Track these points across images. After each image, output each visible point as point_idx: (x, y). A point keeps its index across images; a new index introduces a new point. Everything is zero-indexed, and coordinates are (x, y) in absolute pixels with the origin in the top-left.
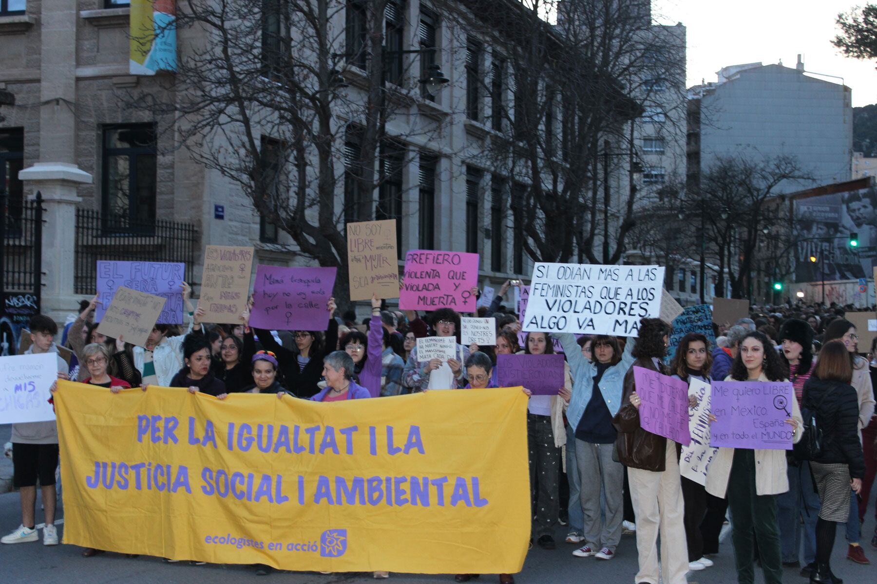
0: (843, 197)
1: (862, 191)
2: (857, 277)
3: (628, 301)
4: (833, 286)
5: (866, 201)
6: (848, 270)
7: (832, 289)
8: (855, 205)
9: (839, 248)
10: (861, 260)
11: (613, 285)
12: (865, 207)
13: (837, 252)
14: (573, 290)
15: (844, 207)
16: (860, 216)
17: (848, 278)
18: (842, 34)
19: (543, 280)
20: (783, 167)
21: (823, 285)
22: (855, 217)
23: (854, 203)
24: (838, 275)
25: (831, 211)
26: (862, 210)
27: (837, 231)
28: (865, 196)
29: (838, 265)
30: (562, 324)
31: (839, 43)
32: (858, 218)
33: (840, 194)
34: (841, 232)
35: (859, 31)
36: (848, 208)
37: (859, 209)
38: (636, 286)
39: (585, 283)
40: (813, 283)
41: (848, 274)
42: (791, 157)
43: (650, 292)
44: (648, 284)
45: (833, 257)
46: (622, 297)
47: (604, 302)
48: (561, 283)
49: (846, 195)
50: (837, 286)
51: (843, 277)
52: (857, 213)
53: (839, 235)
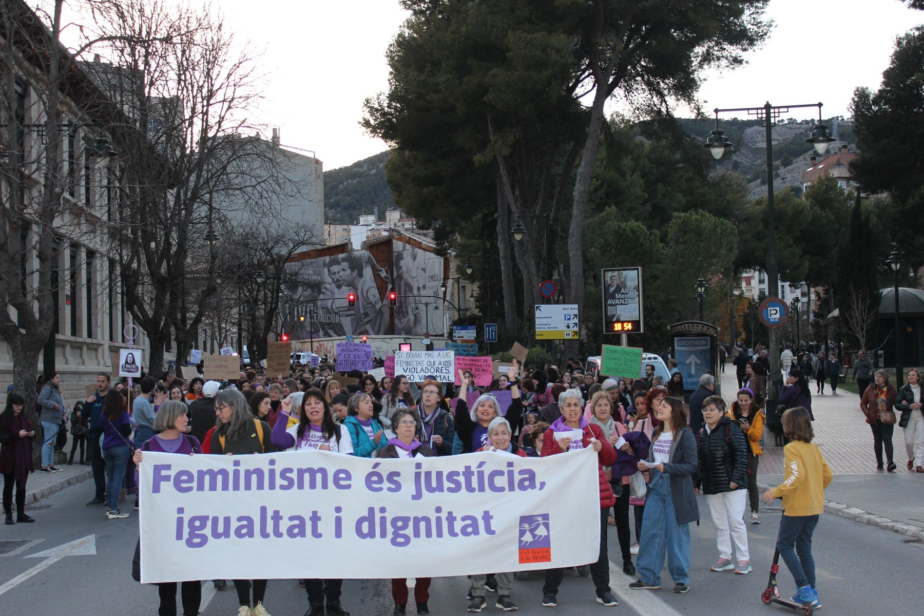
0: (325, 261)
1: (341, 256)
2: (339, 335)
3: (440, 367)
4: (322, 343)
5: (345, 265)
6: (331, 328)
7: (321, 345)
8: (335, 268)
9: (323, 308)
10: (342, 319)
11: (432, 360)
12: (344, 270)
13: (321, 312)
14: (415, 363)
15: (326, 270)
16: (340, 279)
17: (331, 336)
18: (368, 116)
19: (401, 359)
20: (302, 234)
21: (312, 342)
22: (335, 280)
23: (334, 267)
24: (321, 333)
25: (314, 274)
26: (341, 273)
27: (320, 292)
28: (344, 260)
29: (322, 324)
30: (412, 378)
31: (367, 124)
32: (338, 280)
33: (322, 259)
34: (324, 293)
35: (384, 114)
36: (329, 271)
37: (339, 272)
38: (442, 360)
39: (419, 359)
40: (301, 341)
41: (331, 332)
42: (310, 225)
43: (449, 362)
44: (448, 359)
45: (317, 316)
46: (437, 365)
47: (429, 368)
48: (409, 360)
49: (327, 259)
50: (325, 343)
51: (327, 334)
52: (337, 276)
53: (322, 296)
